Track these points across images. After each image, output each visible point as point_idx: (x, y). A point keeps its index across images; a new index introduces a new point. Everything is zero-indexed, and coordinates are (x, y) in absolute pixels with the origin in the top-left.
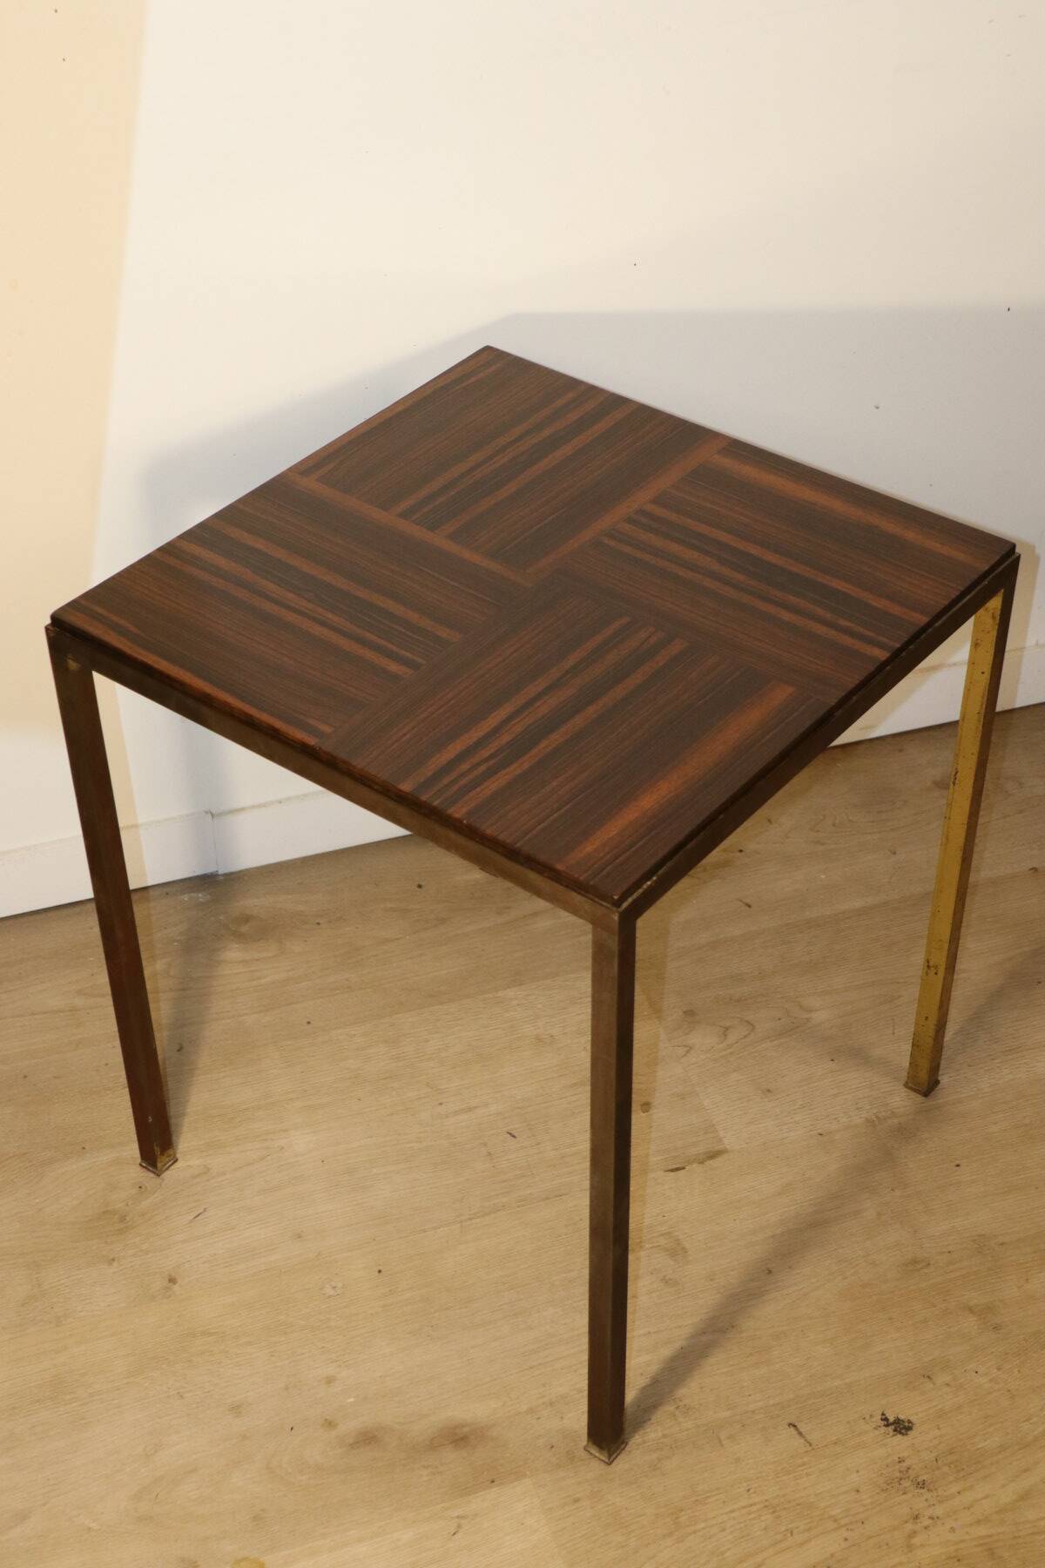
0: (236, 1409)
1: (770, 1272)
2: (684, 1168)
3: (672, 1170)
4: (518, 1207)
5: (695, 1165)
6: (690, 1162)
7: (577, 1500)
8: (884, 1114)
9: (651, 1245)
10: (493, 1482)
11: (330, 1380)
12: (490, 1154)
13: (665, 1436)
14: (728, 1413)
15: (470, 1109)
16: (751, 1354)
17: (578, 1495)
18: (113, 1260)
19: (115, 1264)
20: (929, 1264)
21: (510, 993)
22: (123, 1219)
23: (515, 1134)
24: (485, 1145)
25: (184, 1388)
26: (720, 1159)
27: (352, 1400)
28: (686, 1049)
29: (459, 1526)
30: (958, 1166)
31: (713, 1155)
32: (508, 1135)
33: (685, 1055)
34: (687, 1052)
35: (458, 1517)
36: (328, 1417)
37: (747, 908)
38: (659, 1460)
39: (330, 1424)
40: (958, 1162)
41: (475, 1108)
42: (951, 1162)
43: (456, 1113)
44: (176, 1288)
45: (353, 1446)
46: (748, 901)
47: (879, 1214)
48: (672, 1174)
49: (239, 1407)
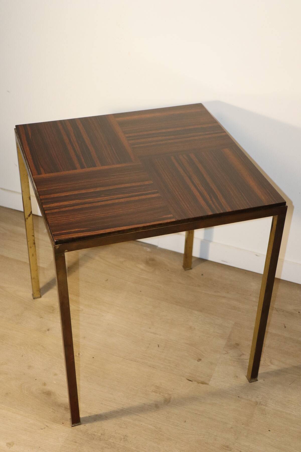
0: (30, 367)
1: (185, 422)
2: (192, 381)
3: (188, 380)
4: (141, 364)
5: (196, 382)
6: (195, 381)
7: (76, 442)
8: (263, 403)
9: (163, 395)
10: (63, 423)
11: (56, 375)
12: (148, 347)
13: (113, 443)
14: (134, 449)
15: (155, 334)
16: (157, 439)
17: (77, 441)
18: (42, 317)
19: (41, 319)
20: (231, 450)
21: (196, 312)
22: (53, 310)
23: (159, 346)
24: (150, 344)
25: (25, 355)
26: (204, 385)
27: (55, 382)
28: (227, 353)
29: (45, 428)
30: (269, 431)
31: (203, 383)
32: (158, 346)
33: (224, 354)
34: (226, 354)
35: (47, 426)
36: (46, 383)
37: (284, 327)
38: (106, 447)
39: (45, 384)
40: (270, 430)
41: (157, 334)
42: (269, 428)
43: (151, 333)
44: (48, 332)
45: (44, 393)
46: (286, 326)
47: (232, 428)
48: (188, 381)
49: (31, 367)
